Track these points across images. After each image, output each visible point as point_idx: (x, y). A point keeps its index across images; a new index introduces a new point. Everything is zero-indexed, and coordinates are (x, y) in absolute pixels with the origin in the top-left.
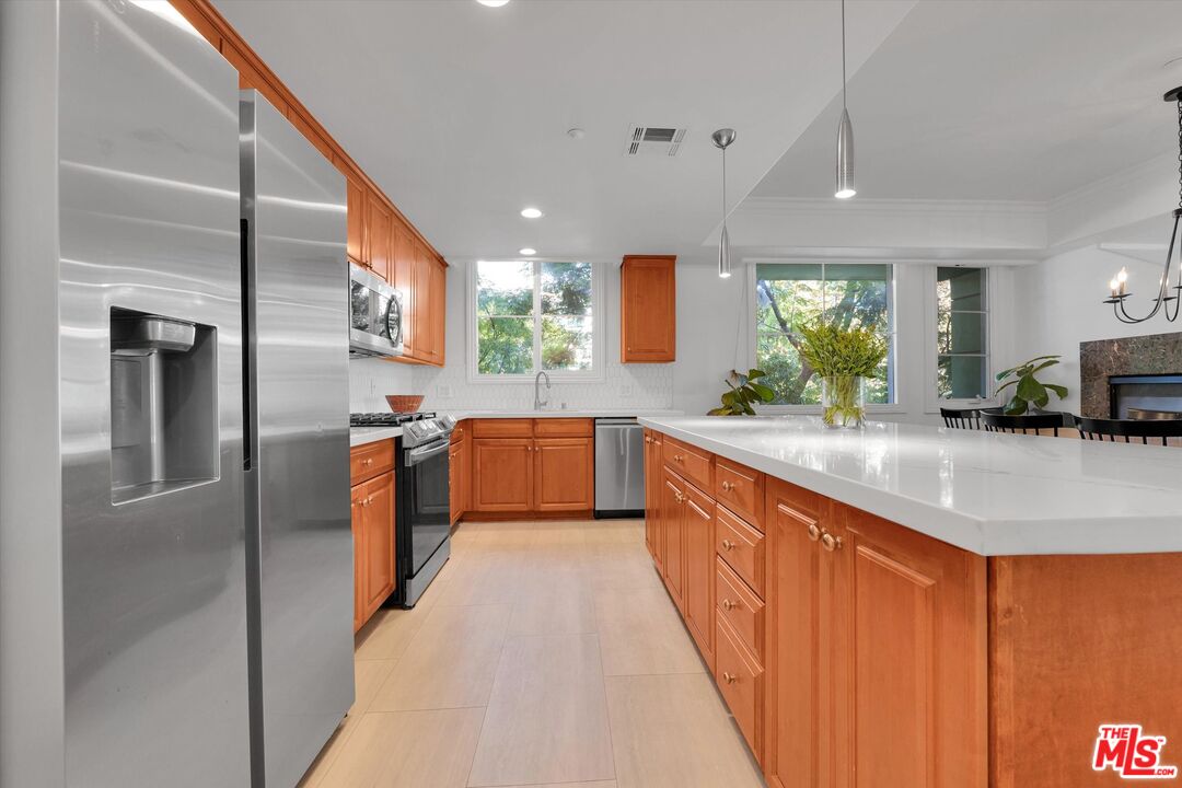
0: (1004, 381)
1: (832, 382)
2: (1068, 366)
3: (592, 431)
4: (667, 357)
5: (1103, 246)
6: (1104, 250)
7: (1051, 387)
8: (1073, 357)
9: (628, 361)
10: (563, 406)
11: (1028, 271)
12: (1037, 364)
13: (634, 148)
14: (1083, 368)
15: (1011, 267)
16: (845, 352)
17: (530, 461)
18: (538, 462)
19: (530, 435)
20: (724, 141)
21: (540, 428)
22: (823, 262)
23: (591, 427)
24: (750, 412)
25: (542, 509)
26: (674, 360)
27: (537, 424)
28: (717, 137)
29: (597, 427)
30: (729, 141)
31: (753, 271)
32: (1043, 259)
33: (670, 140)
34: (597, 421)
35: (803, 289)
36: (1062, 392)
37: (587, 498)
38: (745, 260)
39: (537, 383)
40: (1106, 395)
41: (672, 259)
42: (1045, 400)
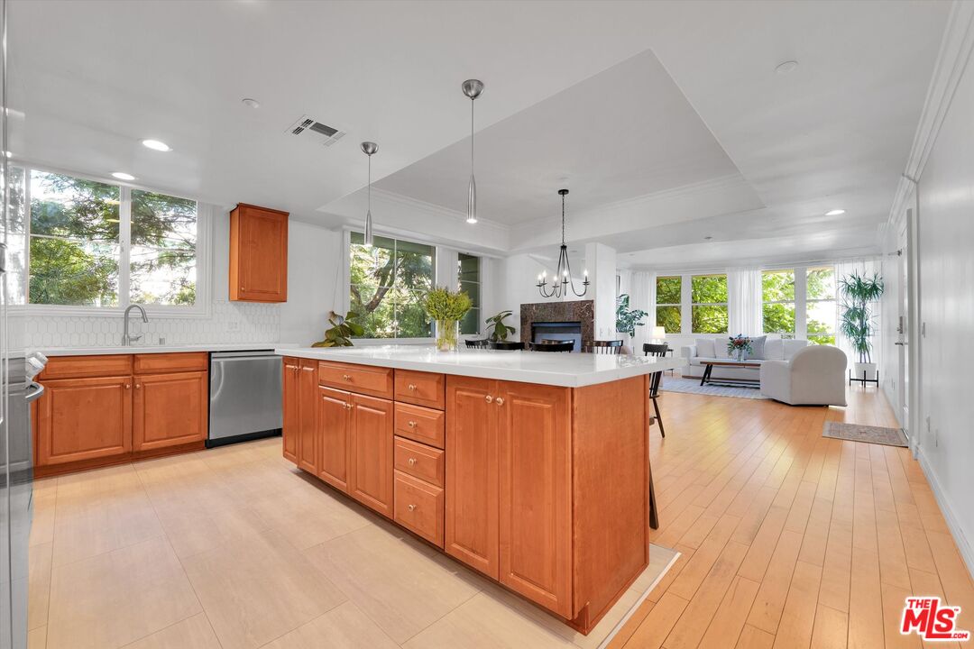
0: (490, 324)
1: (442, 324)
2: (515, 317)
3: (207, 365)
4: (280, 297)
5: (531, 255)
6: (531, 257)
7: (509, 328)
8: (517, 312)
9: (241, 299)
10: (161, 341)
11: (499, 261)
12: (503, 315)
13: (298, 130)
14: (522, 319)
15: (491, 258)
16: (453, 306)
17: (128, 400)
18: (139, 400)
19: (129, 372)
20: (370, 150)
21: (142, 365)
22: (396, 238)
23: (206, 361)
24: (348, 344)
25: (142, 449)
26: (285, 301)
27: (139, 359)
28: (366, 146)
29: (213, 360)
30: (373, 152)
31: (348, 236)
32: (506, 257)
33: (330, 135)
34: (213, 355)
35: (361, 250)
36: (513, 331)
37: (200, 429)
38: (345, 227)
39: (126, 318)
40: (530, 333)
41: (286, 215)
42: (505, 336)
